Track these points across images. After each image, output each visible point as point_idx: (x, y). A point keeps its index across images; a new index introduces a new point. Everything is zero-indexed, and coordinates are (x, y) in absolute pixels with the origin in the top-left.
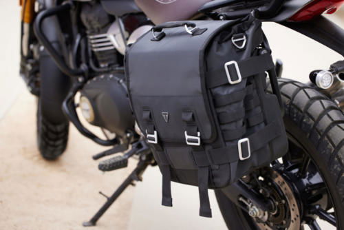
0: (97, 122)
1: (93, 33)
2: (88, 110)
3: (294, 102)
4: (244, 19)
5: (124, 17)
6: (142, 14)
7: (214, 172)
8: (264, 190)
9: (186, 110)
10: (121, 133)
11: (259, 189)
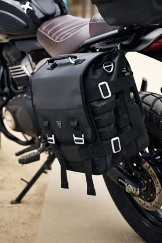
0: (17, 128)
1: (12, 65)
2: (10, 121)
3: (153, 109)
4: (112, 51)
5: (32, 53)
6: (43, 50)
7: (96, 163)
8: (135, 173)
9: (73, 119)
10: (35, 136)
11: (133, 172)
